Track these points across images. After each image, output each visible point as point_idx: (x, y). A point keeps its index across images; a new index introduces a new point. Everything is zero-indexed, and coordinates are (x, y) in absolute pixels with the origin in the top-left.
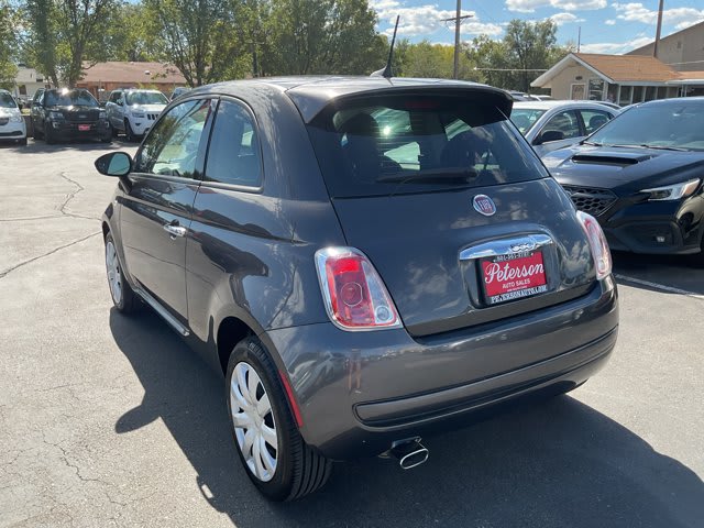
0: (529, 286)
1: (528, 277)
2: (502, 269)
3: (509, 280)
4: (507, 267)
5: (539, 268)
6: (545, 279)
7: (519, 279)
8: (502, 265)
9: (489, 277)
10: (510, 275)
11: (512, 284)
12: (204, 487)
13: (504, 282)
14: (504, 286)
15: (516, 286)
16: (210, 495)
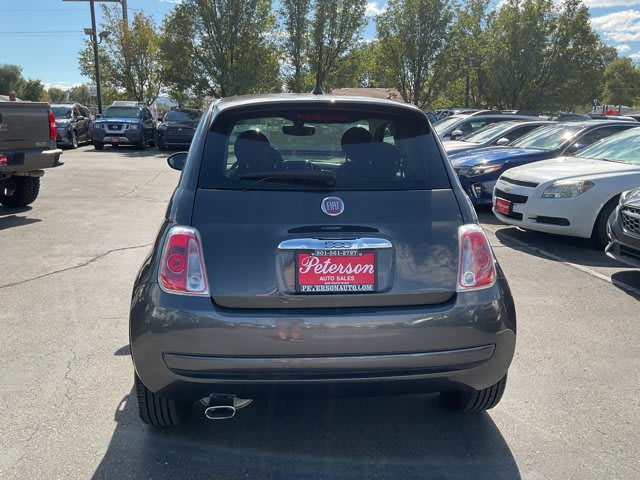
0: (351, 283)
1: (353, 274)
2: (322, 262)
3: (329, 274)
4: (328, 262)
5: (369, 268)
6: (374, 279)
7: (341, 275)
8: (322, 260)
9: (305, 268)
10: (330, 270)
11: (332, 278)
12: (124, 403)
13: (322, 274)
14: (321, 279)
15: (335, 281)
16: (122, 408)
